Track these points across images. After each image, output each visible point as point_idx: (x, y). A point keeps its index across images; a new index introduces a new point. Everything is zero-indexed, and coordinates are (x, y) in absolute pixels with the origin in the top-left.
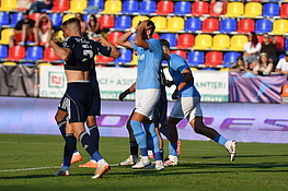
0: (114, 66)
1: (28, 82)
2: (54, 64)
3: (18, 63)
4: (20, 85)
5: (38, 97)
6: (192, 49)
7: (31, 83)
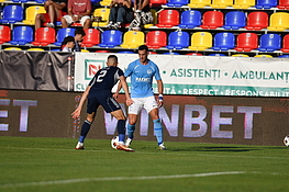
0: (167, 52)
1: (59, 73)
2: (91, 50)
3: (46, 49)
4: (49, 76)
5: (72, 91)
6: (266, 31)
7: (62, 75)
